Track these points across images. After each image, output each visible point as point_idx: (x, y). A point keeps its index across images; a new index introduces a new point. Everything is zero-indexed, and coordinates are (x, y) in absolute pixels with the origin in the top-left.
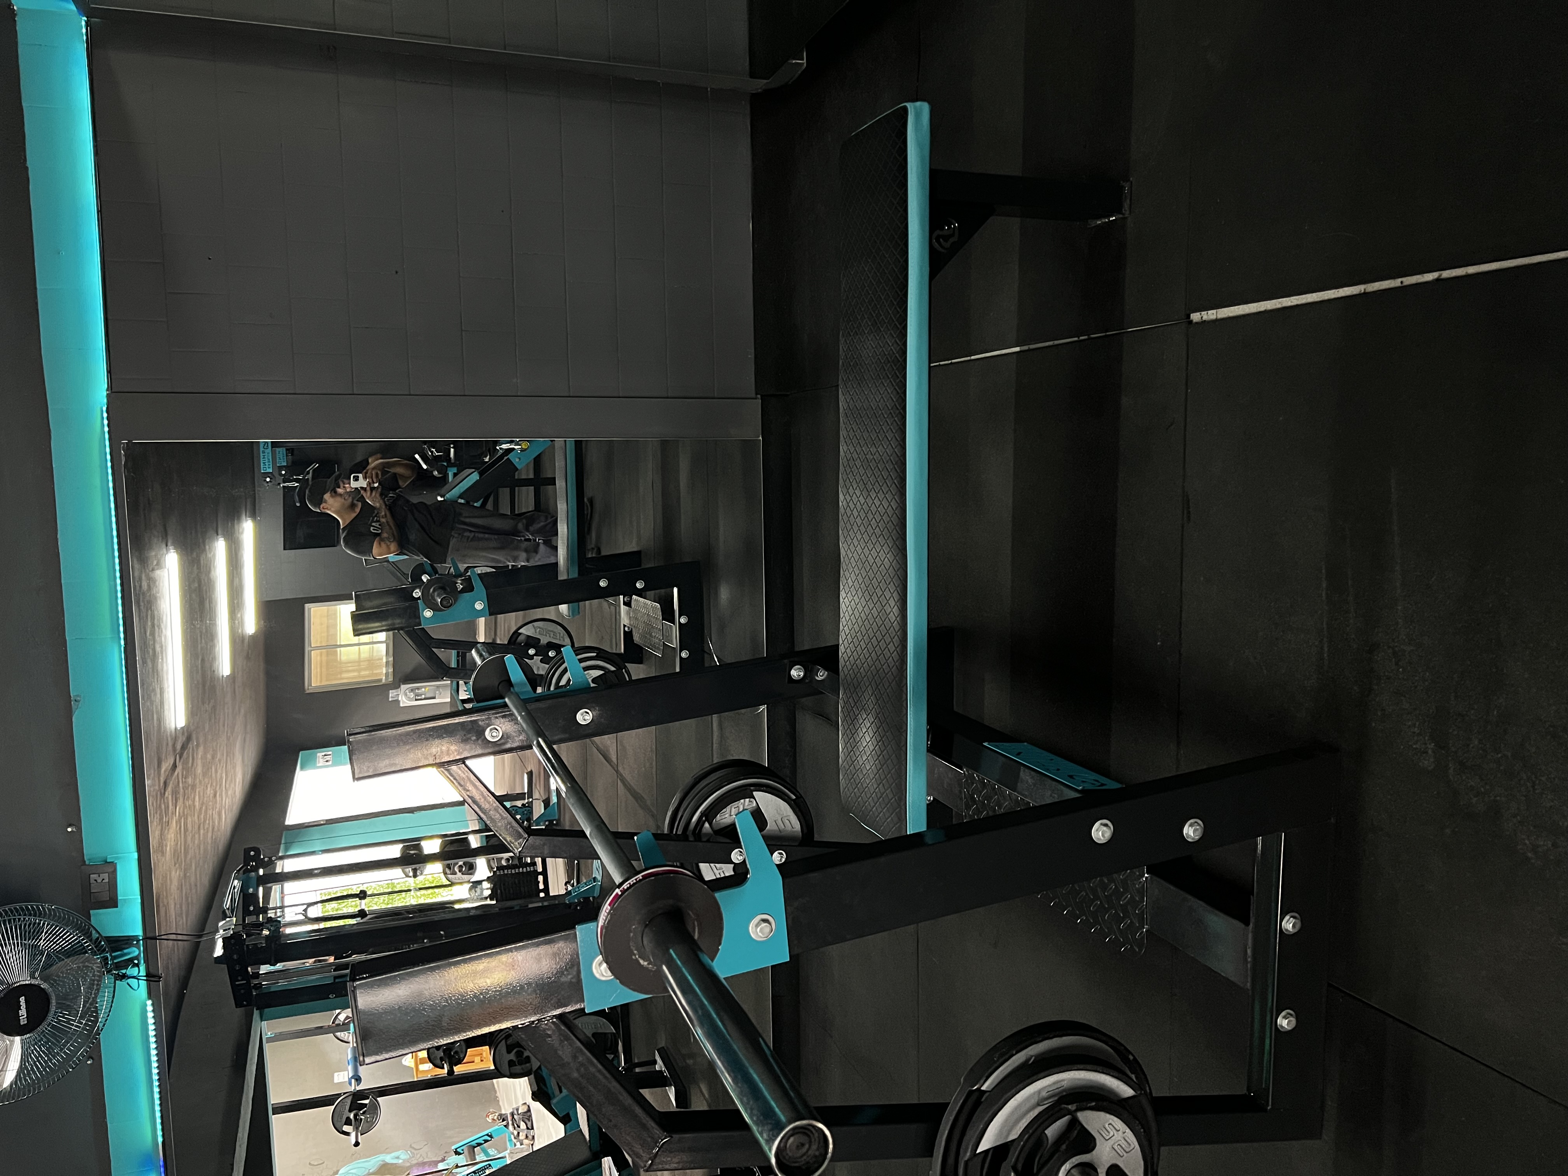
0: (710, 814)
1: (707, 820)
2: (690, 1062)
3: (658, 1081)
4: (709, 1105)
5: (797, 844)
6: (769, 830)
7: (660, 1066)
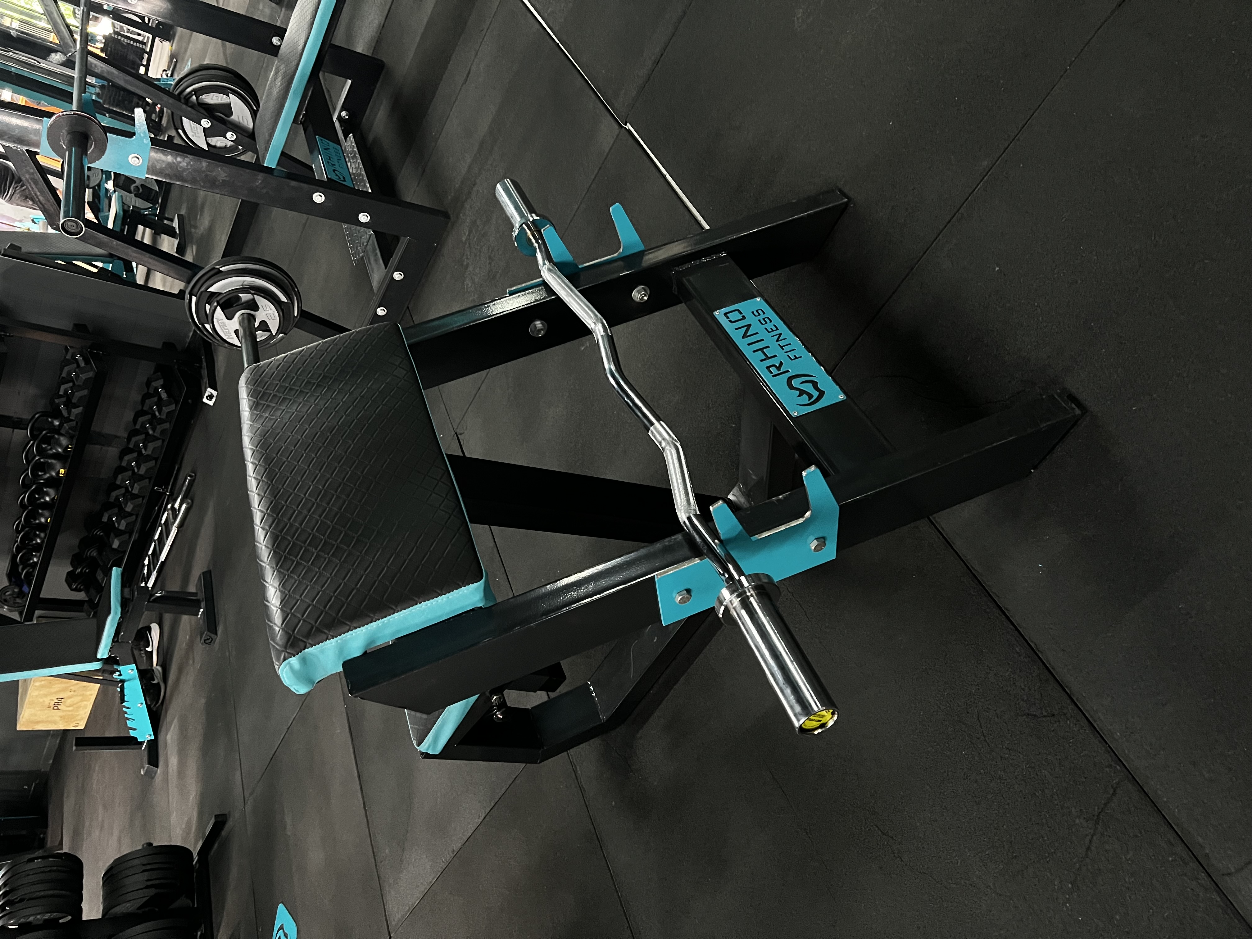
0: (198, 92)
1: (195, 94)
2: (193, 230)
3: (171, 233)
4: (194, 259)
5: (247, 135)
6: (232, 119)
7: (176, 224)
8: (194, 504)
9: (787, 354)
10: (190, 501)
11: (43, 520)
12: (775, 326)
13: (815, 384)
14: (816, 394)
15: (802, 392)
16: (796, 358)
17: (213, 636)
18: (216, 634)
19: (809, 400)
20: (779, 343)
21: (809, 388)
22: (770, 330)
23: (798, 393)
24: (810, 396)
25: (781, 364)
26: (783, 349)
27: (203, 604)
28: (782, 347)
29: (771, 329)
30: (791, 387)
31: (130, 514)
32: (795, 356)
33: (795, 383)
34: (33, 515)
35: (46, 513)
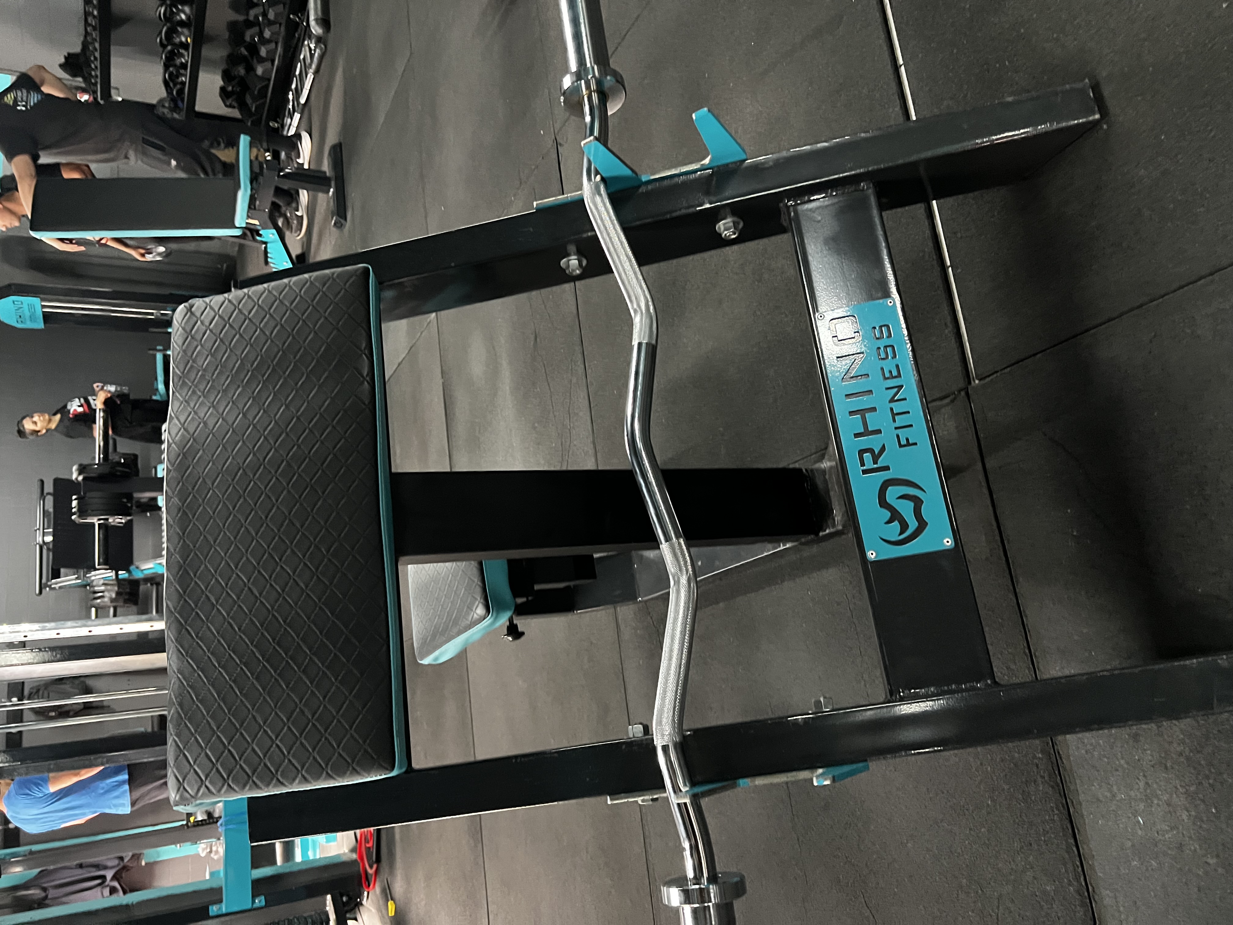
8: (328, 51)
9: (899, 431)
10: (323, 46)
11: (183, 39)
12: (897, 366)
13: (918, 503)
14: (913, 525)
15: (895, 516)
16: (908, 444)
17: (343, 221)
18: (346, 220)
19: (900, 534)
20: (892, 405)
21: (906, 509)
22: (887, 375)
23: (887, 514)
24: (904, 526)
25: (883, 449)
26: (894, 421)
27: (333, 183)
28: (894, 415)
29: (891, 372)
30: (883, 503)
31: (269, 41)
32: (907, 440)
33: (892, 494)
34: (172, 32)
35: (186, 31)
